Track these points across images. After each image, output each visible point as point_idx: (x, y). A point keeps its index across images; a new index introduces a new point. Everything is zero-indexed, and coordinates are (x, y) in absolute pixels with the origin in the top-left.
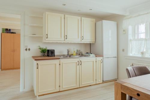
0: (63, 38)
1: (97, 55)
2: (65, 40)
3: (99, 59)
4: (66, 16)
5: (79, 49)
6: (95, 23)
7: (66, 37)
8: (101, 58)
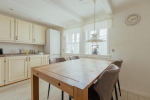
0: (13, 39)
1: (45, 53)
2: (15, 41)
3: (46, 56)
4: (17, 20)
5: (32, 49)
6: (46, 31)
7: (16, 38)
8: (48, 55)
